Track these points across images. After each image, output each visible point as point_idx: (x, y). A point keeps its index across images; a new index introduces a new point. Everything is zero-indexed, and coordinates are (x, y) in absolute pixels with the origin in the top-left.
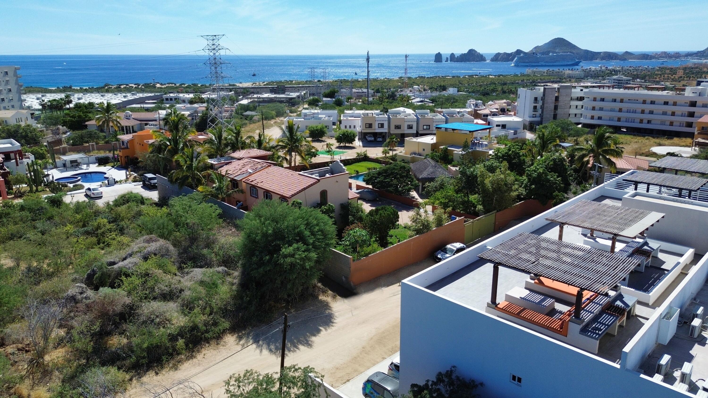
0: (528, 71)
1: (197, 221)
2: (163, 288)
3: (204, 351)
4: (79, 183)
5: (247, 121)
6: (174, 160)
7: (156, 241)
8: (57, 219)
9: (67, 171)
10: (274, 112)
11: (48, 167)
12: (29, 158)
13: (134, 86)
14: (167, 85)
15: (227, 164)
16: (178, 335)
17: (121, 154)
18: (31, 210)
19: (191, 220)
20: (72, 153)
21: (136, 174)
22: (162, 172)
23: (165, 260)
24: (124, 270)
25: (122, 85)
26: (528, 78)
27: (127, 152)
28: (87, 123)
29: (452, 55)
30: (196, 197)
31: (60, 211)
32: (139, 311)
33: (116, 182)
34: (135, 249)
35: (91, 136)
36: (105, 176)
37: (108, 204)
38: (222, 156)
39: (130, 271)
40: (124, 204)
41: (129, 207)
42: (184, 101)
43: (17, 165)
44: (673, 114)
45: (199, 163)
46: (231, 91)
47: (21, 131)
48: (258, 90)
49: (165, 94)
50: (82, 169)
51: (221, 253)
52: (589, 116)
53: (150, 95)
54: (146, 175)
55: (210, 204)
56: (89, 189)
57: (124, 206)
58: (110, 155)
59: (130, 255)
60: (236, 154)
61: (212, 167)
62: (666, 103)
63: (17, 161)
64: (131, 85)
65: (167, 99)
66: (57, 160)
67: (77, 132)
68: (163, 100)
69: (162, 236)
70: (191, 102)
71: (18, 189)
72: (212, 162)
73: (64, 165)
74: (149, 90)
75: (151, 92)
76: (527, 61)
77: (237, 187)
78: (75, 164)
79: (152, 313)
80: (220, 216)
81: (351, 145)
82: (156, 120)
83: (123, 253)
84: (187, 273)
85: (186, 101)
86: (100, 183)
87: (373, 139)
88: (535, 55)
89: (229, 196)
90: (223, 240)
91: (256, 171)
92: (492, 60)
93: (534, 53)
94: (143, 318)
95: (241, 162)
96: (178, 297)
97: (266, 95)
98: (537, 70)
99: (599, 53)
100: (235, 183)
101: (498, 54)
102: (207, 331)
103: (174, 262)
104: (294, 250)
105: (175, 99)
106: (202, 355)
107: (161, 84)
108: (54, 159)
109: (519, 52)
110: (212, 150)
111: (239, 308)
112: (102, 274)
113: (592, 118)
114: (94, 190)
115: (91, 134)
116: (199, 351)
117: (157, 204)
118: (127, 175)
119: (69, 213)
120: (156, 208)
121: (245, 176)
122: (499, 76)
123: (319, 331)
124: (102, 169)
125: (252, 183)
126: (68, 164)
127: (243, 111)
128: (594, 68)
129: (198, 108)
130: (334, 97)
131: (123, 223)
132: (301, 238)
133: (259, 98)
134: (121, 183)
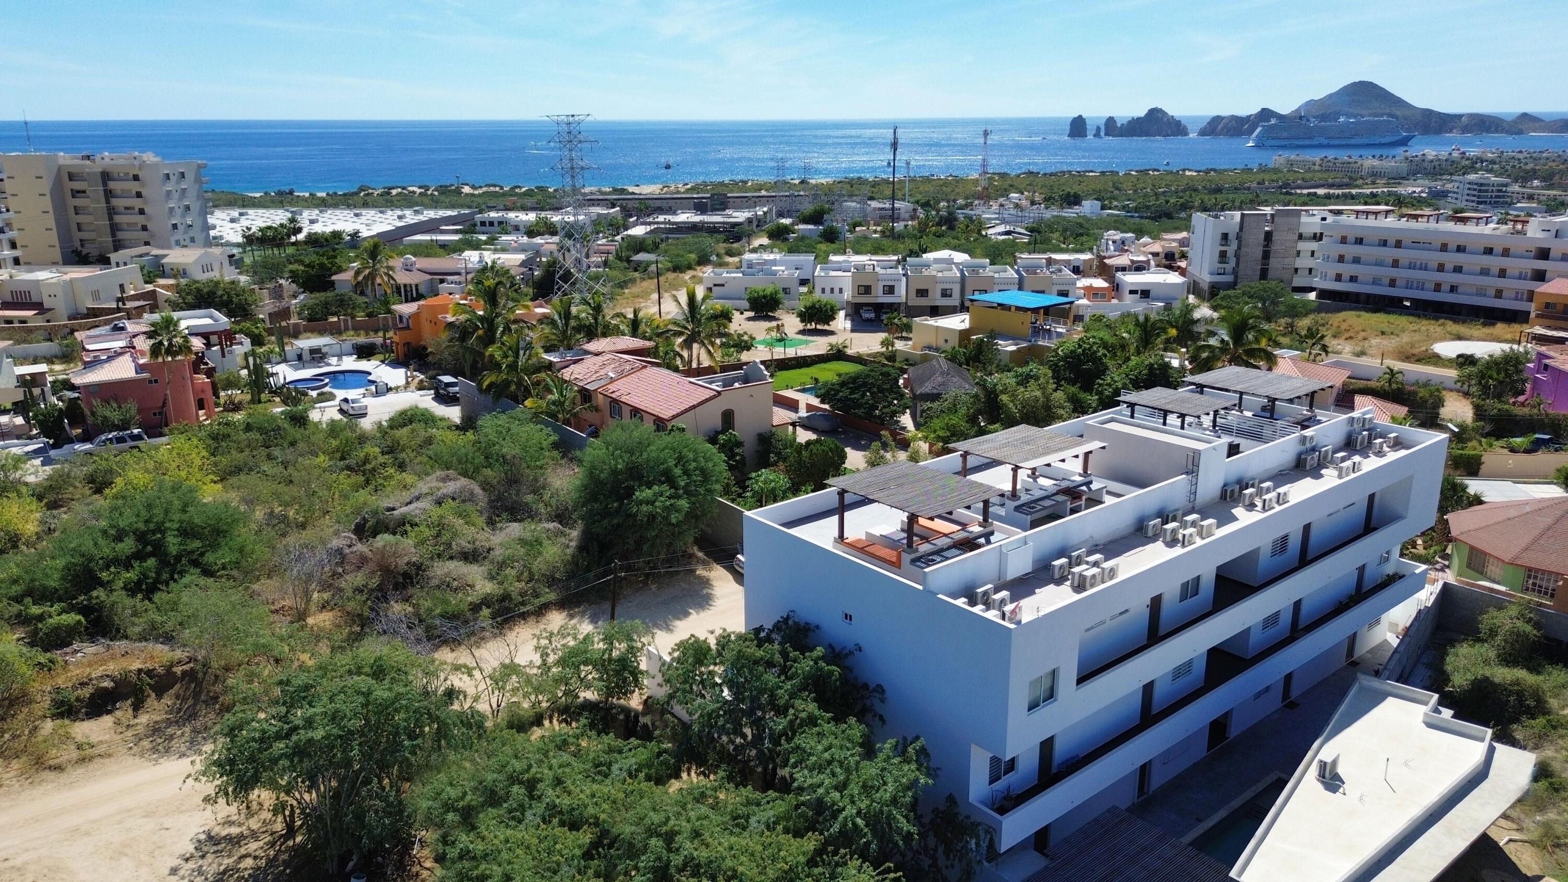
0: (1277, 159)
1: (517, 451)
2: (464, 544)
3: (517, 629)
4: (327, 389)
5: (636, 274)
6: (487, 354)
7: (455, 479)
8: (301, 446)
9: (304, 367)
10: (693, 256)
11: (274, 360)
12: (241, 343)
13: (418, 191)
14: (484, 189)
15: (575, 362)
16: (482, 603)
17: (396, 339)
18: (261, 430)
19: (509, 449)
20: (309, 334)
21: (422, 377)
22: (468, 374)
23: (469, 506)
24: (409, 517)
25: (393, 188)
26: (1274, 177)
27: (408, 336)
28: (334, 278)
29: (1110, 121)
30: (520, 416)
31: (307, 432)
32: (430, 573)
33: (389, 390)
34: (425, 490)
35: (343, 304)
36: (370, 378)
37: (380, 425)
38: (569, 348)
39: (417, 520)
40: (405, 425)
41: (413, 430)
42: (516, 228)
43: (223, 356)
44: (1502, 273)
45: (529, 358)
46: (613, 206)
47: (220, 293)
48: (671, 203)
49: (480, 212)
50: (329, 365)
51: (553, 502)
52: (1332, 274)
53: (450, 213)
54: (441, 378)
55: (539, 426)
56: (346, 400)
57: (405, 429)
58: (378, 339)
59: (418, 498)
60: (593, 346)
61: (550, 366)
62: (1489, 251)
63: (222, 349)
64: (411, 189)
65: (483, 224)
66: (287, 348)
67: (318, 295)
68: (475, 225)
69: (465, 474)
70: (531, 232)
71: (230, 396)
72: (552, 359)
73: (300, 357)
74: (447, 200)
75: (452, 206)
76: (1285, 134)
77: (590, 401)
78: (317, 356)
79: (447, 575)
80: (555, 446)
81: (826, 327)
82: (459, 274)
83: (406, 496)
84: (501, 529)
85: (521, 228)
86: (362, 391)
87: (873, 315)
88: (1304, 122)
89: (575, 415)
90: (558, 483)
91: (622, 375)
92: (1203, 133)
93: (1301, 118)
94: (435, 582)
95: (600, 358)
96: (485, 558)
97: (683, 217)
98: (1298, 158)
99: (1459, 117)
100: (586, 395)
101: (1217, 120)
102: (523, 603)
103: (481, 513)
104: (655, 494)
105: (500, 223)
106: (514, 634)
107: (473, 187)
108: (282, 345)
109: (1266, 114)
110: (553, 337)
111: (571, 576)
112: (377, 523)
113: (1338, 278)
114: (354, 401)
115: (342, 301)
116: (510, 629)
117: (458, 427)
118: (407, 377)
119: (321, 436)
120: (457, 432)
121: (603, 382)
122: (1207, 172)
123: (687, 614)
124: (364, 365)
125: (614, 396)
126: (306, 356)
127: (630, 253)
128: (1434, 153)
129: (542, 245)
130: (821, 223)
131: (403, 455)
132: (669, 479)
133: (670, 222)
134: (397, 392)
